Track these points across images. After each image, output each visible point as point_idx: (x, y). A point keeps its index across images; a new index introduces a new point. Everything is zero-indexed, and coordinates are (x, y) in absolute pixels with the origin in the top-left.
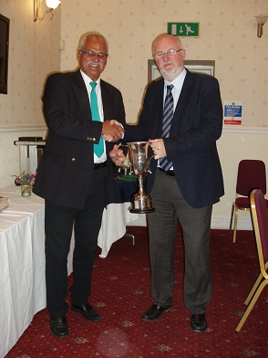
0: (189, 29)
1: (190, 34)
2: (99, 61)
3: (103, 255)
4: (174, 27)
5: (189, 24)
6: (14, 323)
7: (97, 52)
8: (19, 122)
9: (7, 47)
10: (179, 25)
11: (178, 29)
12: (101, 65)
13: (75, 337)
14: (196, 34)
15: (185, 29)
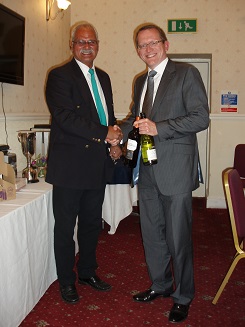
0: (187, 25)
1: (189, 30)
2: (90, 48)
3: (112, 232)
4: (174, 24)
5: (187, 21)
6: (30, 291)
7: (87, 40)
8: (34, 111)
9: (23, 46)
10: (178, 22)
11: (178, 26)
12: (93, 52)
13: (87, 305)
14: (194, 30)
15: (183, 25)
